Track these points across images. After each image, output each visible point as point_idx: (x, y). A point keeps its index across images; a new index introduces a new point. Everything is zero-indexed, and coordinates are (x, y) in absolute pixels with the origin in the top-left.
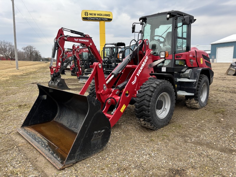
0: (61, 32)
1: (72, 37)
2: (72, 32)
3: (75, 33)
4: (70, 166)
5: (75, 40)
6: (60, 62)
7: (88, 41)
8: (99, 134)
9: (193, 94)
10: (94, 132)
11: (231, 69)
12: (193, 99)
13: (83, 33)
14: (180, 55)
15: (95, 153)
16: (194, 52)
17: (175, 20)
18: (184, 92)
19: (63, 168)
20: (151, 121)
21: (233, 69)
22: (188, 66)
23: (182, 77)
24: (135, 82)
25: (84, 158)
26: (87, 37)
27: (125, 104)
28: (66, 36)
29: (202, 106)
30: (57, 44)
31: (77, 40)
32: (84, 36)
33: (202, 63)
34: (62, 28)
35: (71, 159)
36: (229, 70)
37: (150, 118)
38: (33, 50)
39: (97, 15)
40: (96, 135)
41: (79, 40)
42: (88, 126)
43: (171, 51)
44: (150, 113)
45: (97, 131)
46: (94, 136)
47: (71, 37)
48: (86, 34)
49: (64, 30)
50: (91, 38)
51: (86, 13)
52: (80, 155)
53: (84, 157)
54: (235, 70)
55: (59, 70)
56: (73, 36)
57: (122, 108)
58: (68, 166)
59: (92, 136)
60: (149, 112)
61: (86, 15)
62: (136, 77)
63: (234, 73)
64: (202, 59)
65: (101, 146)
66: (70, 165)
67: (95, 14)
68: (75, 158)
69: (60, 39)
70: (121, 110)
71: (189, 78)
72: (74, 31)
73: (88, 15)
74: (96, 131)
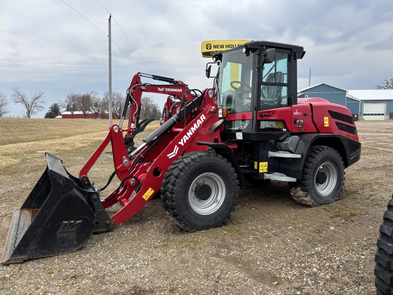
0: (136, 79)
1: (154, 85)
2: (154, 79)
3: (159, 80)
4: (17, 263)
5: (159, 89)
6: (134, 123)
7: (181, 90)
8: (72, 225)
9: (294, 180)
10: (62, 221)
12: (299, 188)
13: (173, 79)
14: (271, 111)
15: (63, 252)
16: (308, 106)
17: (257, 56)
18: (283, 175)
19: (7, 263)
20: (179, 217)
22: (290, 130)
23: (281, 150)
24: (174, 155)
25: (44, 256)
26: (179, 85)
27: (152, 188)
28: (144, 85)
29: (321, 202)
30: (130, 97)
31: (162, 90)
32: (175, 84)
33: (327, 125)
34: (139, 73)
35: (21, 254)
37: (176, 211)
38: (150, 103)
39: (225, 46)
40: (65, 226)
41: (165, 90)
42: (49, 212)
43: (251, 105)
44: (174, 203)
45: (69, 221)
46: (62, 228)
47: (152, 85)
48: (178, 80)
49: (141, 76)
50: (187, 85)
51: (208, 46)
52: (36, 250)
53: (44, 254)
55: (131, 134)
56: (156, 84)
57: (146, 194)
58: (15, 262)
59: (59, 226)
60: (173, 201)
61: (207, 49)
62: (176, 146)
64: (326, 118)
65: (75, 242)
66: (19, 262)
67: (222, 46)
68: (26, 253)
69: (134, 89)
70: (144, 197)
71: (292, 152)
72: (157, 77)
73: (210, 48)
74: (65, 221)
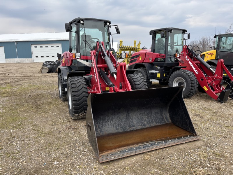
11: (44, 68)
21: (46, 68)
36: (42, 68)
54: (48, 68)
63: (47, 71)
